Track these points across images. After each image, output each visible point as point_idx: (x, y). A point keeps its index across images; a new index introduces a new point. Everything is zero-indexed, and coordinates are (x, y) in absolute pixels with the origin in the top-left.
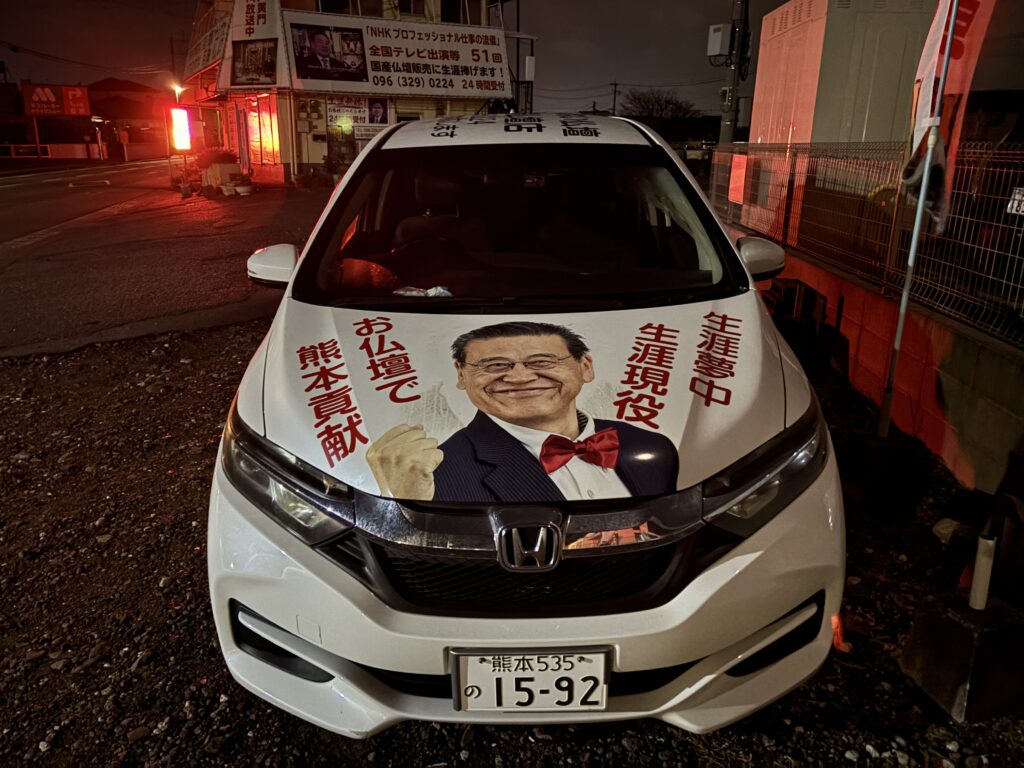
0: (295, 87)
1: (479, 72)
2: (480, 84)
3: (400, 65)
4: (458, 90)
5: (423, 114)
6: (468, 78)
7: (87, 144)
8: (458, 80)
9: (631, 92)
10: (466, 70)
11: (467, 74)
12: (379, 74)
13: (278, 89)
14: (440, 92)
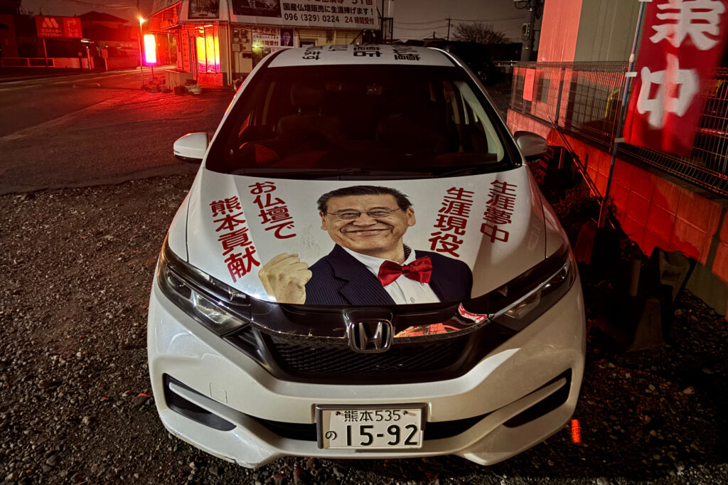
0: (232, 20)
1: (356, 11)
2: (357, 20)
3: (303, 6)
4: (342, 24)
5: (317, 40)
6: (349, 15)
7: (80, 57)
8: (342, 16)
9: (460, 25)
10: (348, 10)
11: (348, 13)
12: (289, 12)
13: (220, 21)
14: (330, 25)
